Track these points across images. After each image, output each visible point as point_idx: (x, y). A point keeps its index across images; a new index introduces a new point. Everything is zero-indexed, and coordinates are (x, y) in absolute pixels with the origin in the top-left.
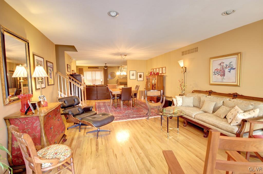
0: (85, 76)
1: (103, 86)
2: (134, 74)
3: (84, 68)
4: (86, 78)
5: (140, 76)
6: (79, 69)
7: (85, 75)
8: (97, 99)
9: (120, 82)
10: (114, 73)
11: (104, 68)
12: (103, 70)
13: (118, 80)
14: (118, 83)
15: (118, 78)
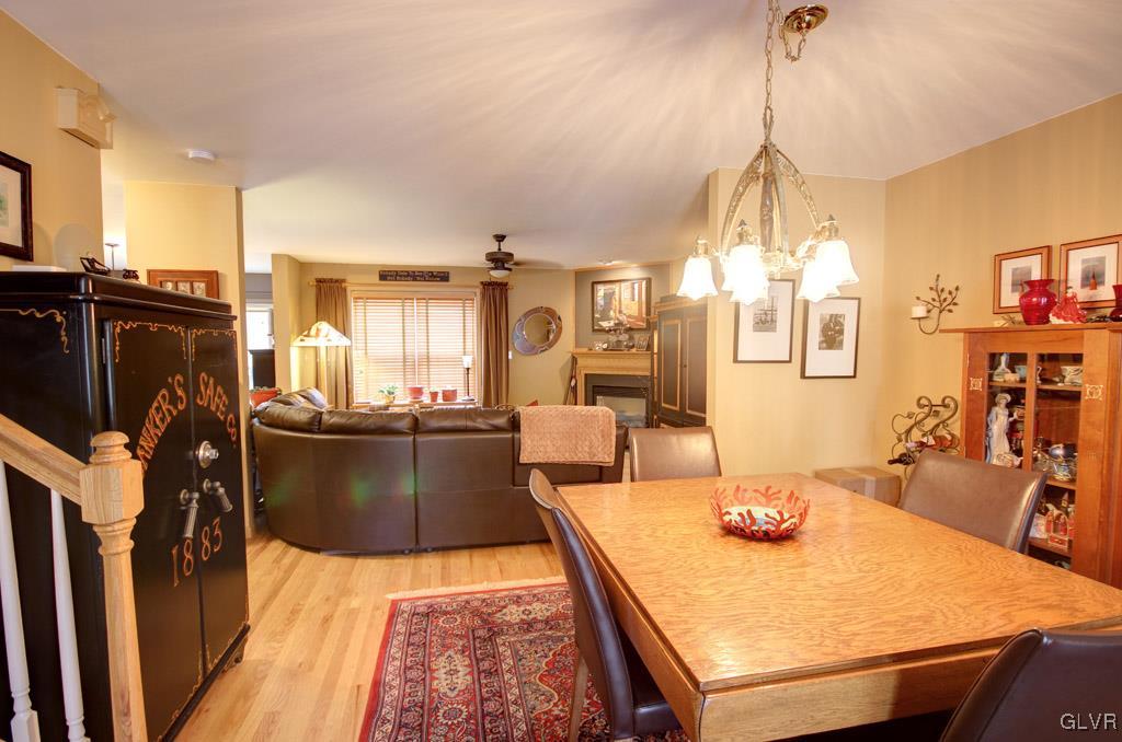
0: (361, 336)
1: (470, 424)
2: (773, 310)
3: (351, 279)
4: (362, 345)
5: (825, 329)
6: (319, 281)
7: (361, 325)
8: (412, 546)
9: (586, 375)
10: (551, 312)
11: (482, 283)
12: (478, 291)
13: (574, 360)
14: (573, 383)
15: (577, 345)
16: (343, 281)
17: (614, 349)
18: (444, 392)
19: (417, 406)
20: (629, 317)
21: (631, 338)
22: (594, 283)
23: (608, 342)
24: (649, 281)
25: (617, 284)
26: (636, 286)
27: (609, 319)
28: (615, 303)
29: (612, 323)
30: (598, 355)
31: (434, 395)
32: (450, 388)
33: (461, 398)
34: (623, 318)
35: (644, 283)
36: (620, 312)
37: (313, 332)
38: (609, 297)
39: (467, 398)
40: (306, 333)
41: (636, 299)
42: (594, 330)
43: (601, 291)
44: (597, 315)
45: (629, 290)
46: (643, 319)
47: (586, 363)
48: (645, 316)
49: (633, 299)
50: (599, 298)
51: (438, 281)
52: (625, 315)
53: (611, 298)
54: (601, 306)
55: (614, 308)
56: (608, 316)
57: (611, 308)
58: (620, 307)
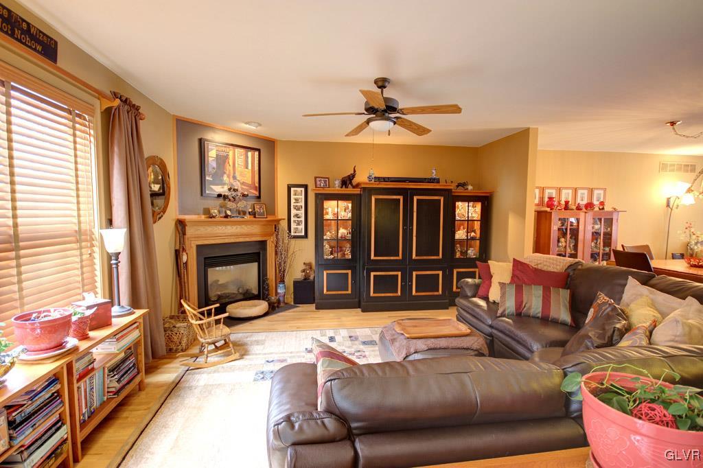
9: (198, 247)
10: (163, 167)
14: (184, 258)
15: (182, 211)
20: (243, 184)
22: (202, 140)
24: (259, 152)
25: (231, 148)
26: (249, 155)
27: (222, 184)
29: (226, 189)
30: (214, 223)
34: (237, 185)
35: (256, 154)
36: (234, 178)
38: (222, 160)
41: (250, 166)
42: (204, 195)
45: (242, 157)
46: (256, 187)
47: (198, 232)
48: (257, 185)
49: (247, 168)
50: (210, 159)
51: (38, 52)
52: (239, 181)
53: (224, 162)
54: (214, 168)
55: (227, 172)
56: (222, 180)
57: (225, 173)
58: (234, 173)
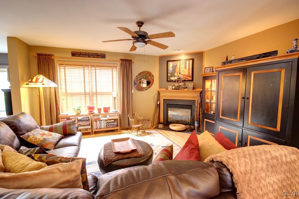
0: (63, 83)
3: (56, 55)
4: (64, 87)
6: (39, 55)
9: (164, 99)
10: (149, 74)
11: (121, 59)
12: (119, 63)
13: (159, 93)
14: (158, 103)
15: (160, 87)
16: (53, 55)
17: (177, 88)
18: (104, 108)
19: (92, 115)
20: (184, 75)
21: (185, 84)
22: (168, 61)
23: (174, 86)
24: (193, 60)
25: (179, 61)
26: (187, 62)
27: (175, 76)
28: (178, 70)
29: (176, 78)
30: (170, 92)
31: (100, 110)
32: (107, 106)
33: (112, 111)
34: (181, 76)
35: (191, 61)
36: (180, 73)
37: (34, 80)
38: (174, 67)
39: (114, 110)
40: (30, 80)
41: (187, 67)
42: (168, 81)
43: (171, 65)
44: (169, 75)
45: (184, 64)
46: (190, 76)
47: (164, 95)
48: (191, 75)
49: (186, 68)
50: (170, 68)
51: (101, 58)
52: (182, 74)
53: (176, 68)
54: (171, 71)
55: (177, 72)
56: (174, 75)
57: (176, 72)
58: (180, 71)
